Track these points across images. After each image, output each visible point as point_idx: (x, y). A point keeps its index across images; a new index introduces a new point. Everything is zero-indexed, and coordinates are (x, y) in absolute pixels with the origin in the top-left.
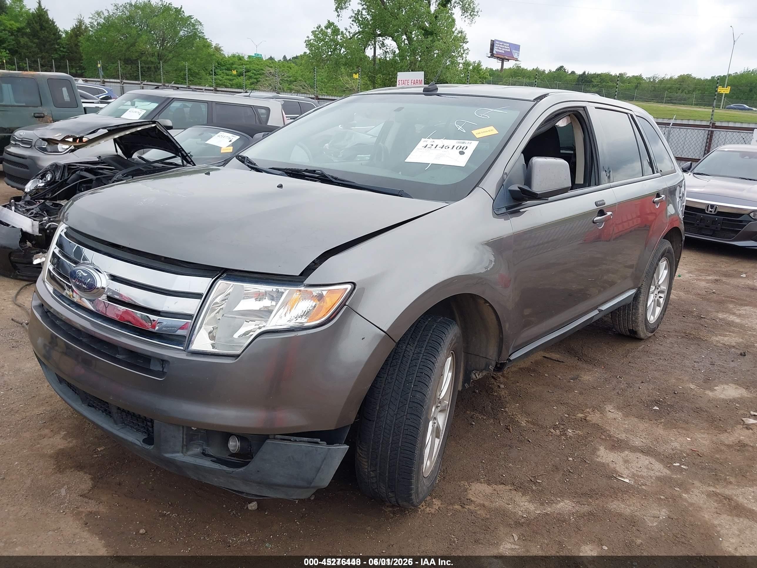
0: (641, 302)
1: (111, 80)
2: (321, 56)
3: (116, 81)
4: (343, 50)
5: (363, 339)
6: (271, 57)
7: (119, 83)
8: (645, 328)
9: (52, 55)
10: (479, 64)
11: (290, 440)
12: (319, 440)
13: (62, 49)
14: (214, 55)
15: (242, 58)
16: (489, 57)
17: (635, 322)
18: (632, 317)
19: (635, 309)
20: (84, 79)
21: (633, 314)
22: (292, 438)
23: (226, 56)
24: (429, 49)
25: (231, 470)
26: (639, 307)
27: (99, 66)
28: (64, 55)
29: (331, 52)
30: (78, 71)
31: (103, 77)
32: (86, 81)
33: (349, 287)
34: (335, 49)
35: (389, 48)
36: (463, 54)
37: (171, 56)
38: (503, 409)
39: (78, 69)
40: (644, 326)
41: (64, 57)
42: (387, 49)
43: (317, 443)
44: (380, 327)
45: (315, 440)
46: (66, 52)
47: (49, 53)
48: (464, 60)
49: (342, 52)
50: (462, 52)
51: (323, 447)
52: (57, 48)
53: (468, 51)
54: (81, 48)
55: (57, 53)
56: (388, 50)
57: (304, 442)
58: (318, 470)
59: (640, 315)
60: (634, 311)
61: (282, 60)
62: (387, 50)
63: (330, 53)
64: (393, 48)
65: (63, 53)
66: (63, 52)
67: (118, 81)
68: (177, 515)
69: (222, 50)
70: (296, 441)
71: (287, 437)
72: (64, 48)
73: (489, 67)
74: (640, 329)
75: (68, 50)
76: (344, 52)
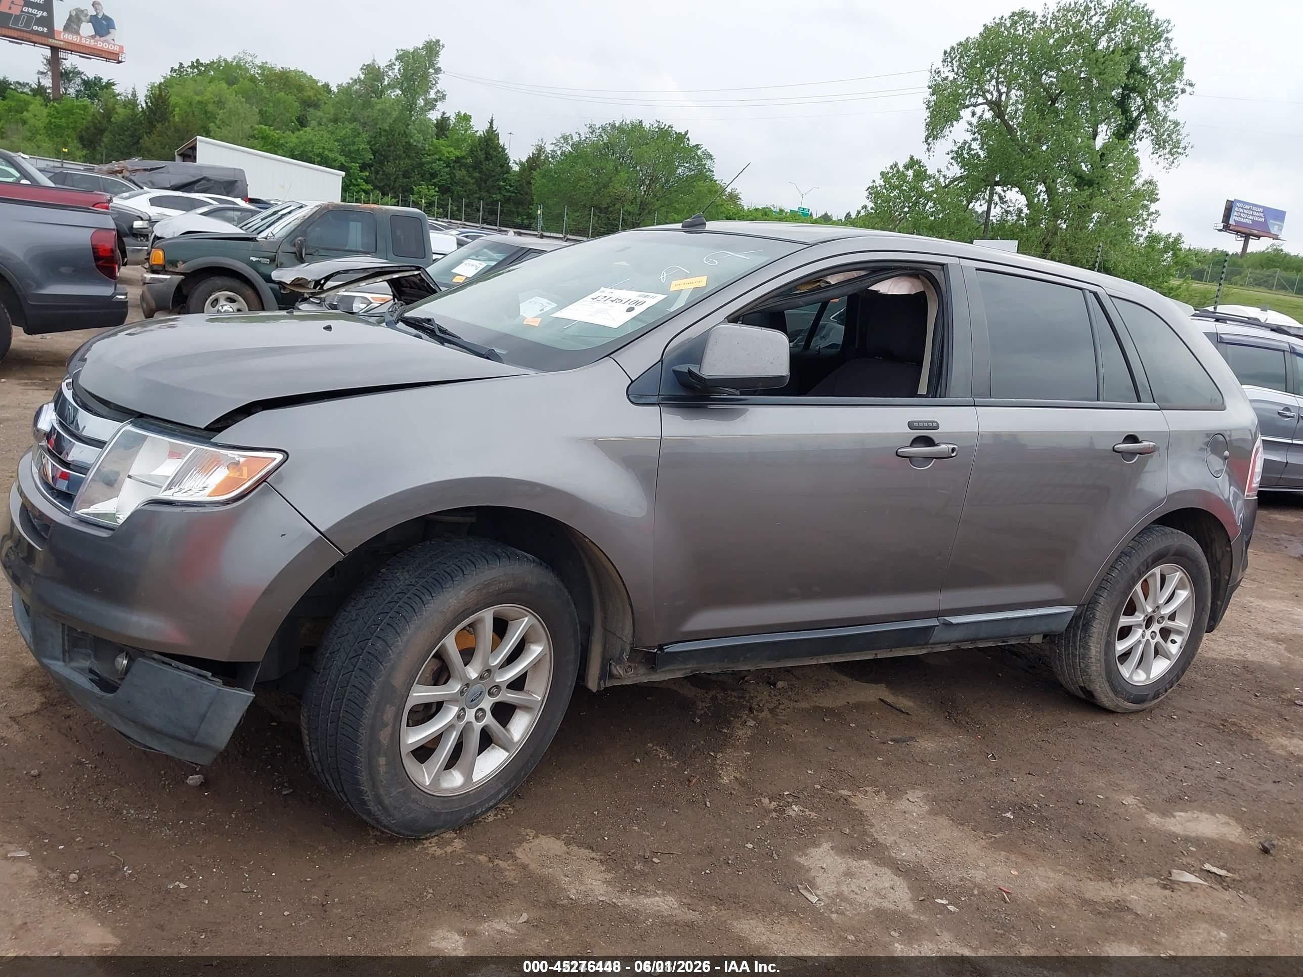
0: (1095, 635)
1: (552, 235)
2: (891, 215)
3: (558, 235)
4: (930, 204)
5: (283, 535)
6: (826, 214)
7: (561, 238)
8: (1108, 689)
9: (494, 196)
10: (1177, 240)
11: (171, 665)
12: (209, 674)
13: (508, 187)
14: (722, 205)
15: (768, 213)
16: (1220, 230)
17: (1084, 672)
18: (1080, 663)
19: (1084, 647)
20: (516, 230)
21: (1081, 656)
22: (174, 663)
23: (746, 208)
24: (1084, 210)
25: (103, 693)
26: (1091, 644)
27: (539, 212)
28: (510, 196)
29: (909, 207)
30: (525, 221)
31: (542, 230)
32: (520, 234)
33: (279, 457)
34: (916, 203)
35: (1012, 205)
36: (1147, 220)
37: (658, 204)
38: (712, 754)
39: (525, 217)
40: (1106, 684)
41: (509, 199)
42: (1009, 207)
43: (205, 677)
44: (314, 524)
45: (204, 672)
46: (513, 192)
47: (490, 193)
48: (1148, 229)
49: (927, 207)
50: (1145, 217)
51: (213, 686)
52: (502, 186)
53: (1156, 216)
54: (533, 187)
55: (500, 193)
56: (1011, 209)
57: (188, 671)
58: (203, 717)
59: (1093, 660)
60: (1082, 650)
61: (843, 220)
62: (1008, 209)
63: (906, 209)
64: (1020, 206)
65: (509, 194)
66: (509, 191)
67: (561, 236)
68: (93, 766)
69: (740, 198)
70: (178, 668)
71: (166, 660)
72: (511, 186)
73: (1220, 249)
74: (1097, 687)
75: (516, 189)
76: (930, 208)
